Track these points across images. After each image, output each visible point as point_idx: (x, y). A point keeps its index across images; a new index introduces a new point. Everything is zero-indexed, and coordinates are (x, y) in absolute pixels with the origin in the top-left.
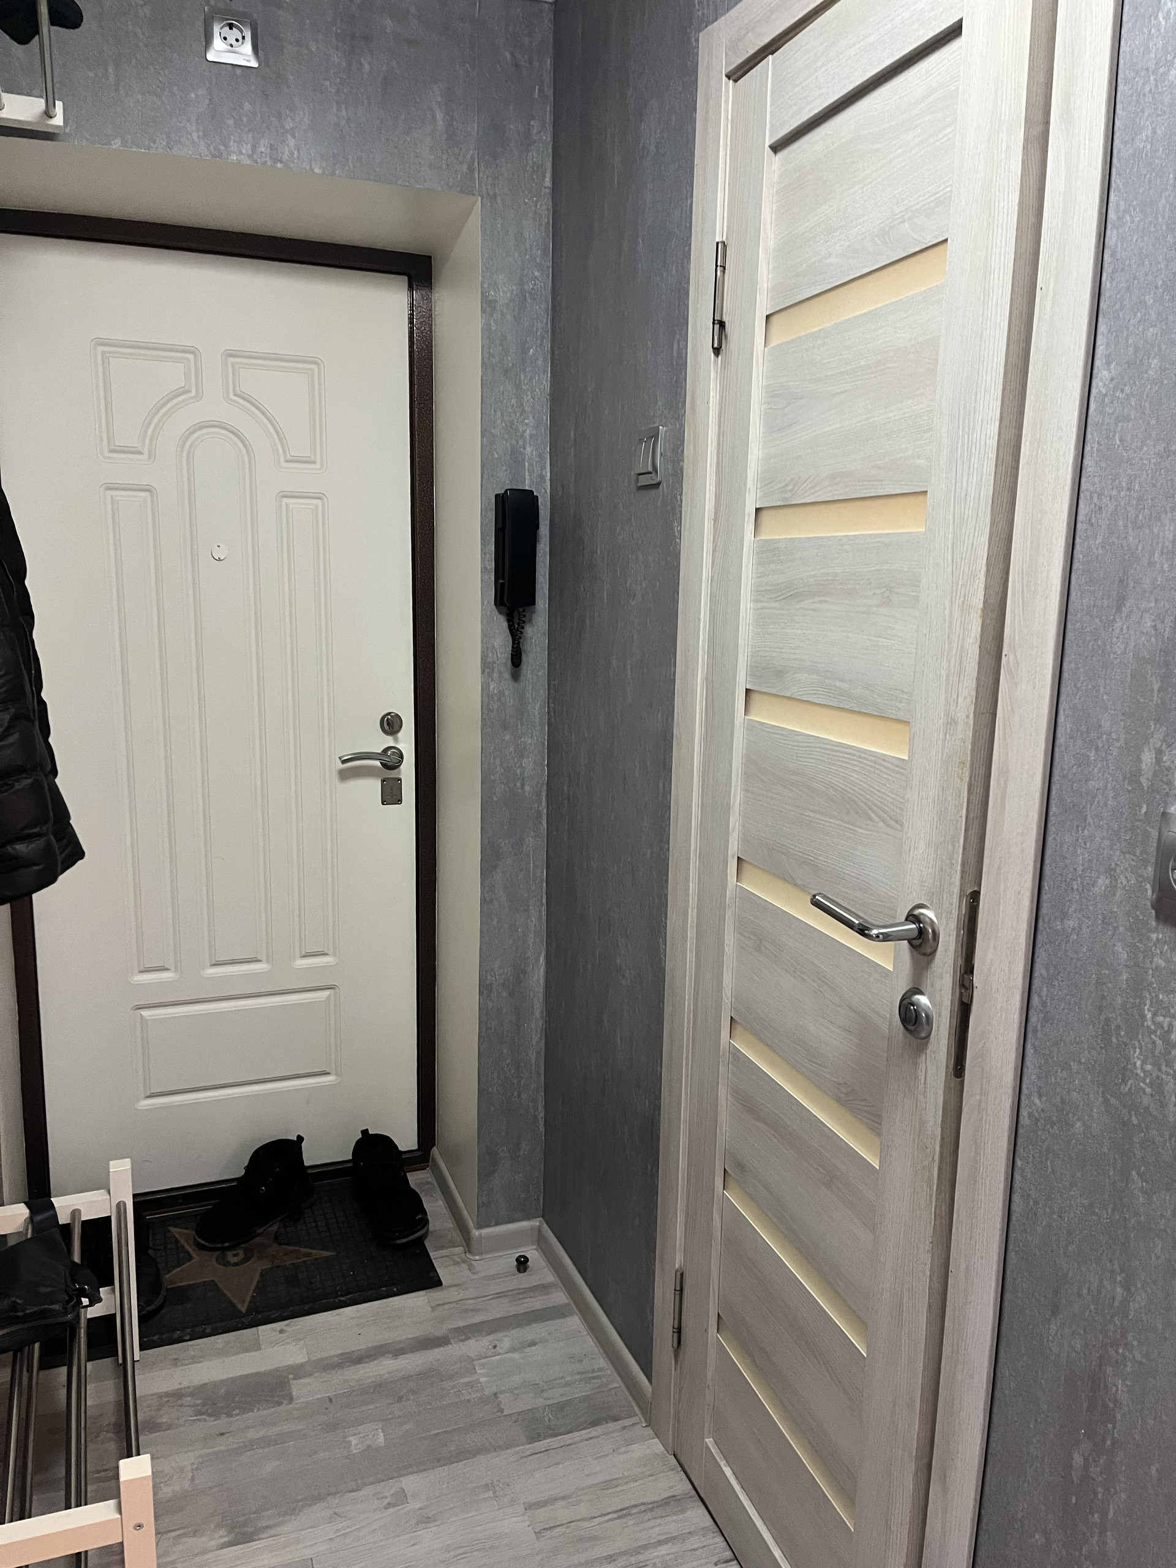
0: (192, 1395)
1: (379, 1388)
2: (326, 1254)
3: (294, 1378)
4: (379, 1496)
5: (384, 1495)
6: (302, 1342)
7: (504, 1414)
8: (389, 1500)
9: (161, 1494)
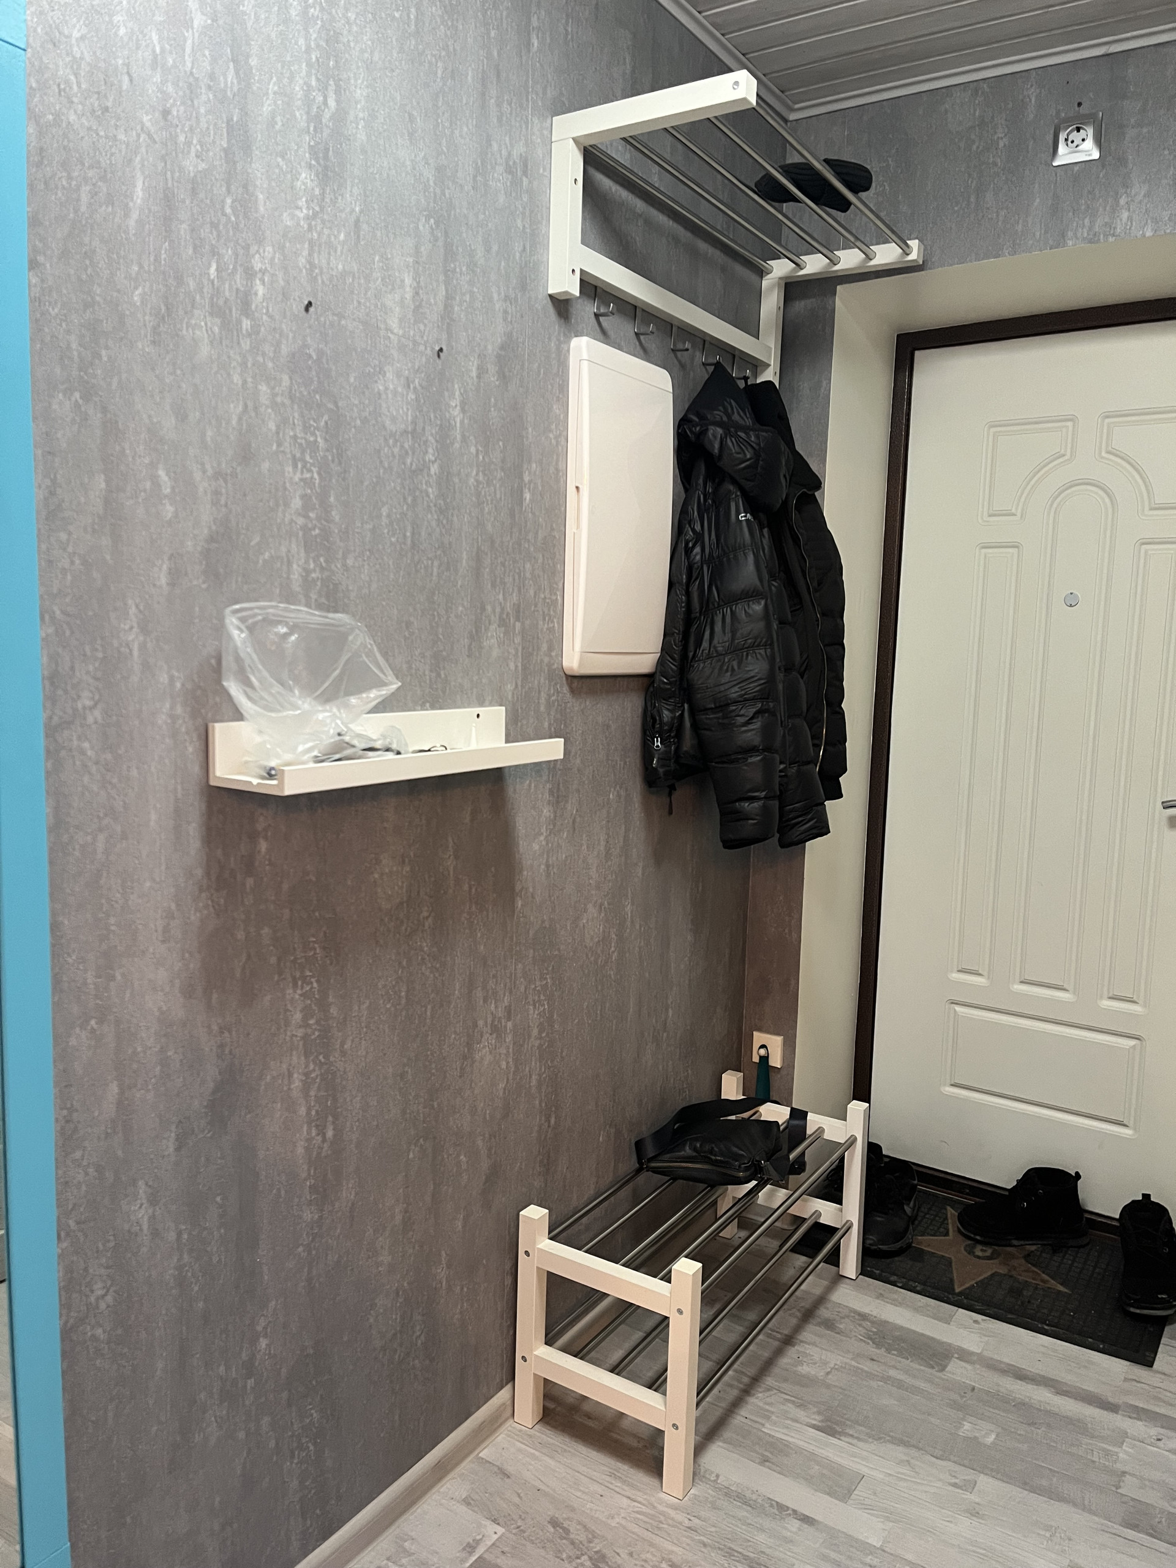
0: (873, 1322)
1: (1022, 1406)
2: (1061, 1288)
3: (958, 1358)
4: (953, 1474)
5: (958, 1476)
6: (987, 1338)
7: (1119, 1491)
8: (957, 1481)
9: (799, 1368)
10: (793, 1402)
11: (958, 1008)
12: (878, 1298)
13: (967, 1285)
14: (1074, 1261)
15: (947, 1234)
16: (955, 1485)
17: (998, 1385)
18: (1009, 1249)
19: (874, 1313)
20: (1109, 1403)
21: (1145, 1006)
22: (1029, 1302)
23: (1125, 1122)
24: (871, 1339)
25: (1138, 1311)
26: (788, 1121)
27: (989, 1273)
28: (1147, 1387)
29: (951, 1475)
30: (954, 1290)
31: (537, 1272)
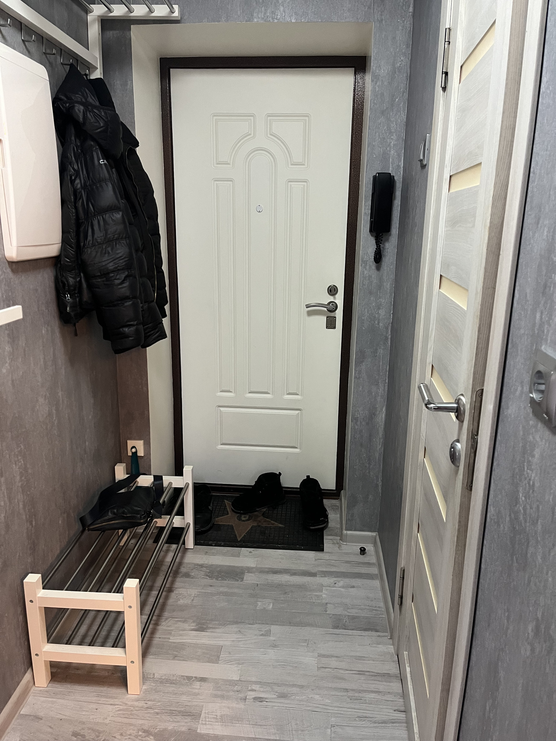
0: (206, 567)
1: (279, 586)
2: (280, 525)
3: (247, 572)
4: (260, 630)
5: (262, 630)
6: (257, 559)
7: (327, 613)
8: (263, 632)
9: (179, 602)
10: (180, 621)
11: (222, 409)
12: (206, 554)
13: (243, 536)
14: (282, 511)
15: (228, 514)
16: (262, 635)
17: (267, 579)
18: (256, 513)
19: (206, 563)
20: (312, 573)
21: (302, 396)
22: (269, 536)
23: (296, 447)
24: (207, 576)
25: (313, 528)
26: (153, 483)
27: (250, 527)
28: (324, 561)
29: (259, 631)
30: (237, 540)
31: (39, 609)
